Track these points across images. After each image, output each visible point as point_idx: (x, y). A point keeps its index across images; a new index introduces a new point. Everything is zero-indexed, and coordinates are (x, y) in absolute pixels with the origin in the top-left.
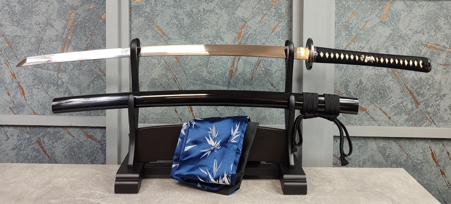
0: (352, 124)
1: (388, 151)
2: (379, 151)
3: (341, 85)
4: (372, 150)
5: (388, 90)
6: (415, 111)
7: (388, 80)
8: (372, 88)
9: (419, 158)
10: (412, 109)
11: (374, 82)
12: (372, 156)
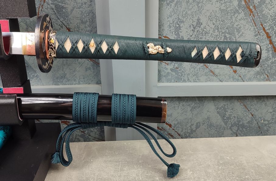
0: (184, 81)
1: (229, 111)
2: (218, 112)
3: (170, 27)
4: (208, 111)
5: (236, 33)
6: (271, 61)
7: (239, 18)
8: (214, 31)
9: (266, 119)
10: (267, 59)
11: (218, 22)
12: (208, 118)
